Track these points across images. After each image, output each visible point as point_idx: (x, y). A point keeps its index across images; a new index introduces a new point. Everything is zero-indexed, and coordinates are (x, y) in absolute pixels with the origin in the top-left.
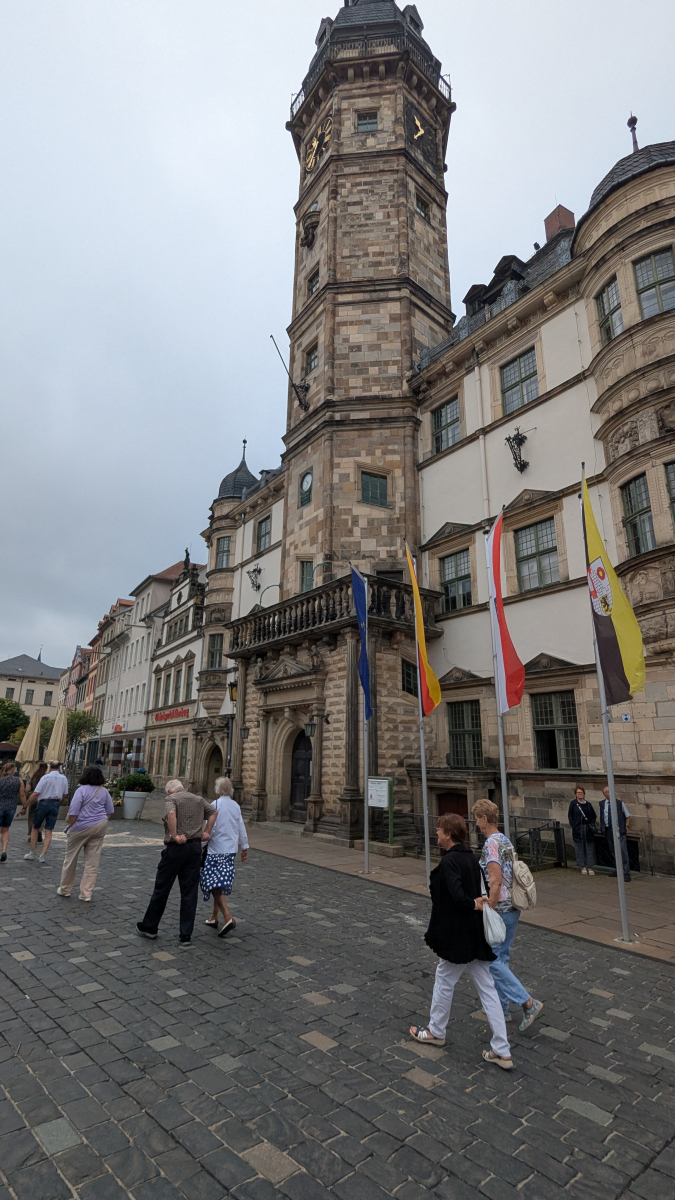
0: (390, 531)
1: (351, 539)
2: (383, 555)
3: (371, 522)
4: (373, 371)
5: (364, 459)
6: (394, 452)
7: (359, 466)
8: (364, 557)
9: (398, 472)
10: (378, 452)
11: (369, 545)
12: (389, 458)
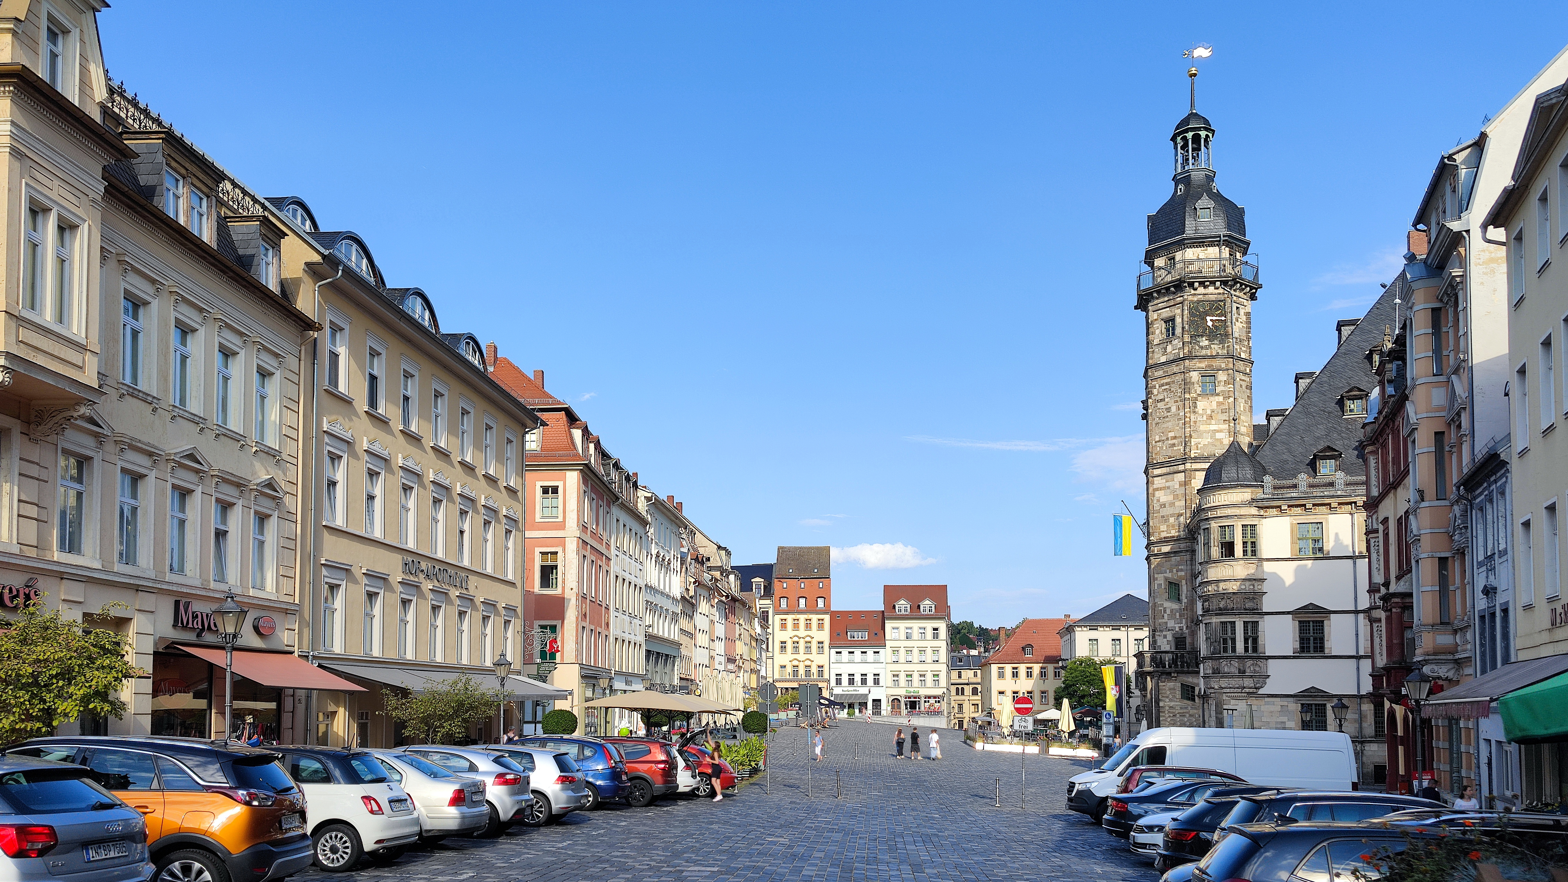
0: (1180, 616)
1: (1164, 621)
2: (1177, 629)
3: (1172, 611)
4: (1172, 520)
5: (1169, 575)
6: (1182, 570)
7: (1166, 579)
8: (1169, 630)
9: (1184, 582)
10: (1175, 570)
11: (1171, 624)
12: (1180, 574)
